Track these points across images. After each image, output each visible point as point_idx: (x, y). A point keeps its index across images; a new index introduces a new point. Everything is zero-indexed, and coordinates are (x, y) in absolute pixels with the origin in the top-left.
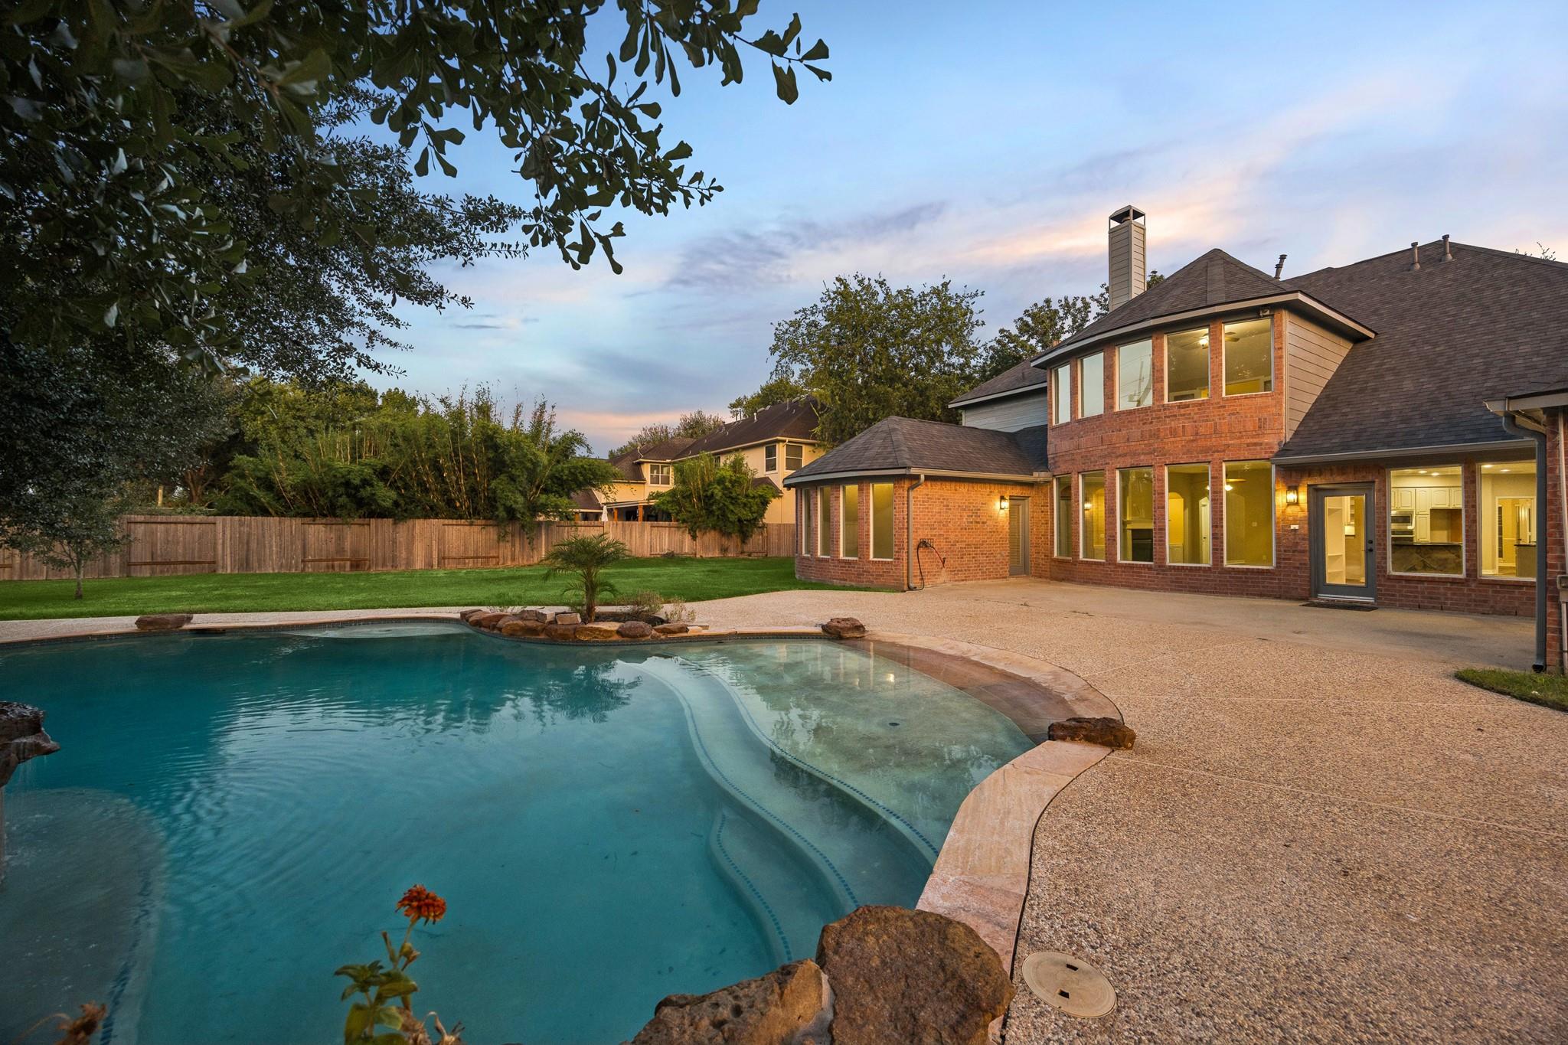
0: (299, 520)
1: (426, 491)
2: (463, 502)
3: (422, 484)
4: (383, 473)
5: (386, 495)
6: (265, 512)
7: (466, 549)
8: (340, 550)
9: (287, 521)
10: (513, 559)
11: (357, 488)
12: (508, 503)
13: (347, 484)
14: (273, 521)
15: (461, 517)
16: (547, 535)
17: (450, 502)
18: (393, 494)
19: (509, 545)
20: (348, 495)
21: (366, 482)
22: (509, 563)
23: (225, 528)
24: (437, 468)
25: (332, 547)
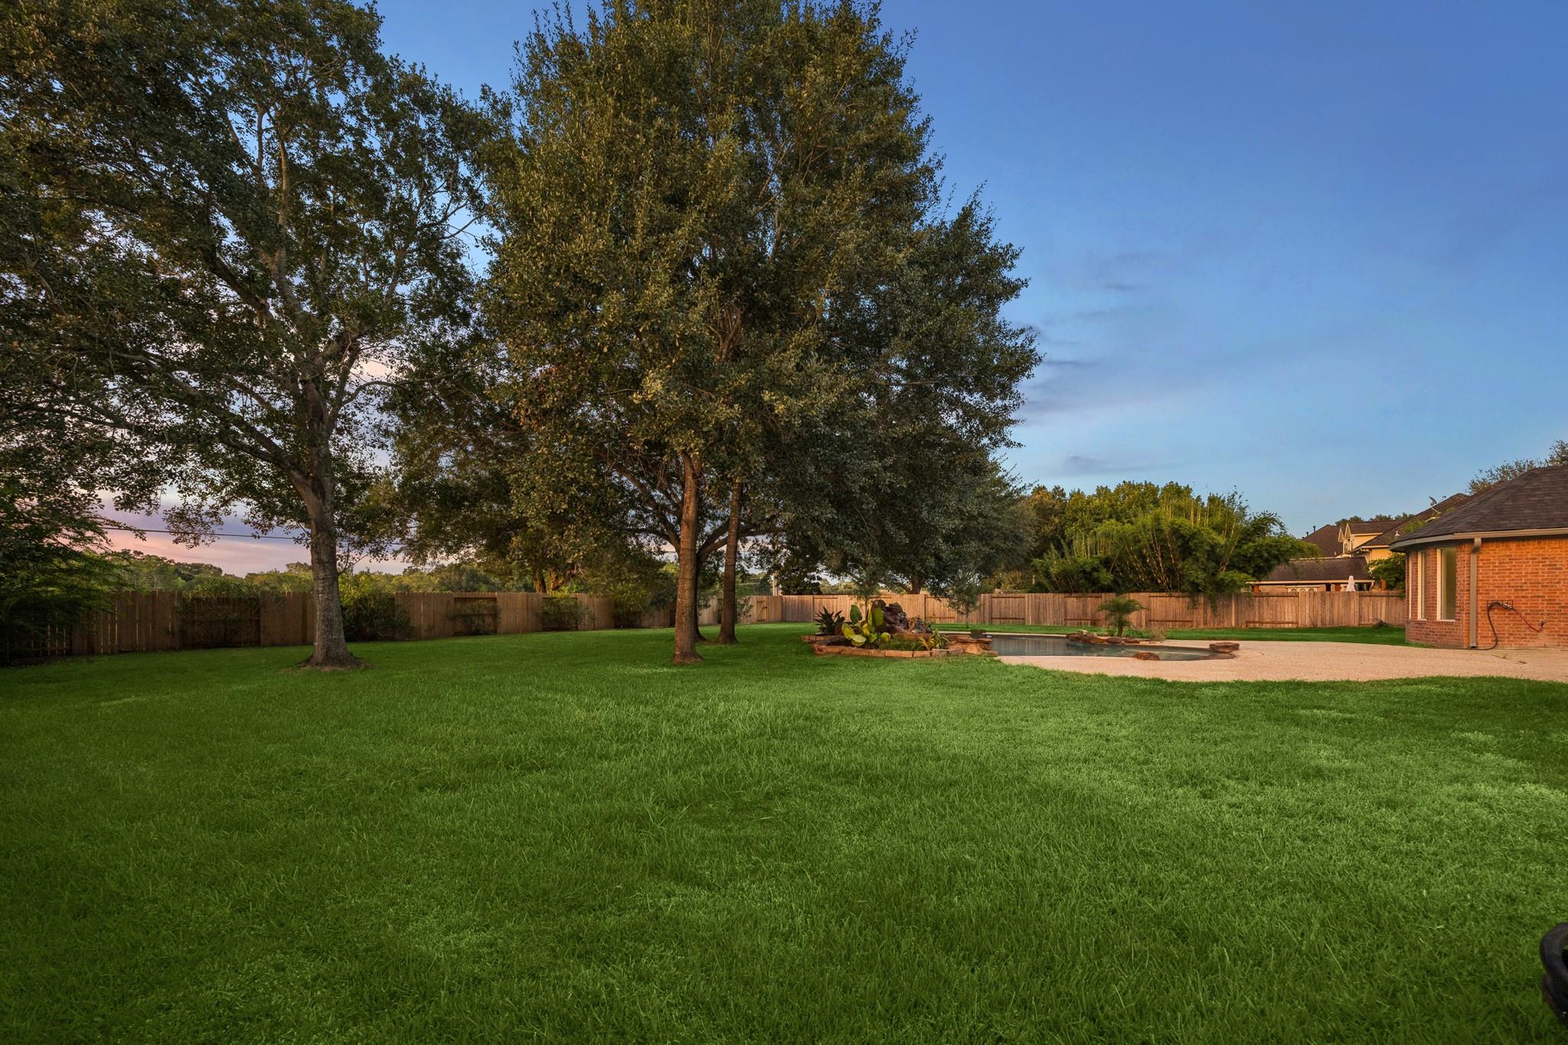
0: (1062, 595)
1: (1136, 573)
2: (1162, 579)
3: (1133, 568)
4: (1106, 563)
5: (1106, 577)
6: (1047, 591)
7: (1167, 614)
8: (1085, 614)
9: (1057, 595)
10: (1205, 624)
11: (1090, 573)
12: (1192, 579)
13: (1084, 571)
14: (1050, 595)
15: (1162, 591)
16: (1237, 604)
17: (1154, 581)
18: (1111, 576)
19: (1201, 611)
20: (1086, 578)
21: (1095, 569)
22: (1202, 626)
23: (1029, 598)
24: (1143, 557)
25: (1080, 612)
